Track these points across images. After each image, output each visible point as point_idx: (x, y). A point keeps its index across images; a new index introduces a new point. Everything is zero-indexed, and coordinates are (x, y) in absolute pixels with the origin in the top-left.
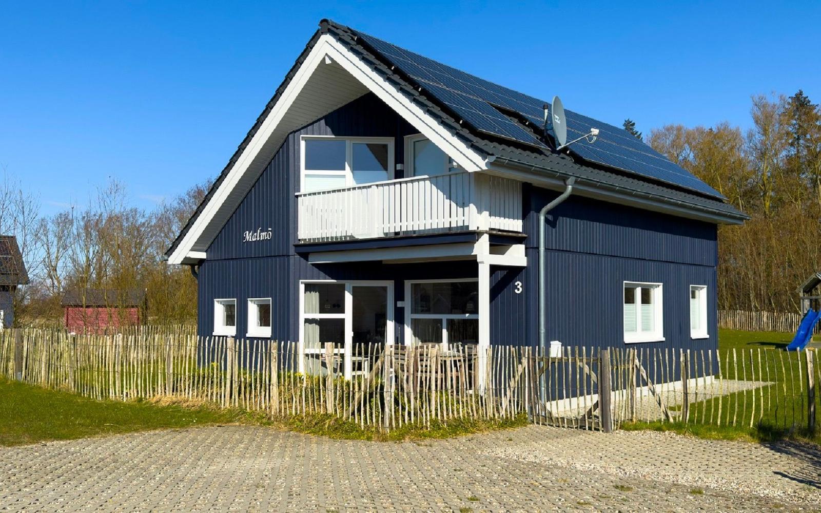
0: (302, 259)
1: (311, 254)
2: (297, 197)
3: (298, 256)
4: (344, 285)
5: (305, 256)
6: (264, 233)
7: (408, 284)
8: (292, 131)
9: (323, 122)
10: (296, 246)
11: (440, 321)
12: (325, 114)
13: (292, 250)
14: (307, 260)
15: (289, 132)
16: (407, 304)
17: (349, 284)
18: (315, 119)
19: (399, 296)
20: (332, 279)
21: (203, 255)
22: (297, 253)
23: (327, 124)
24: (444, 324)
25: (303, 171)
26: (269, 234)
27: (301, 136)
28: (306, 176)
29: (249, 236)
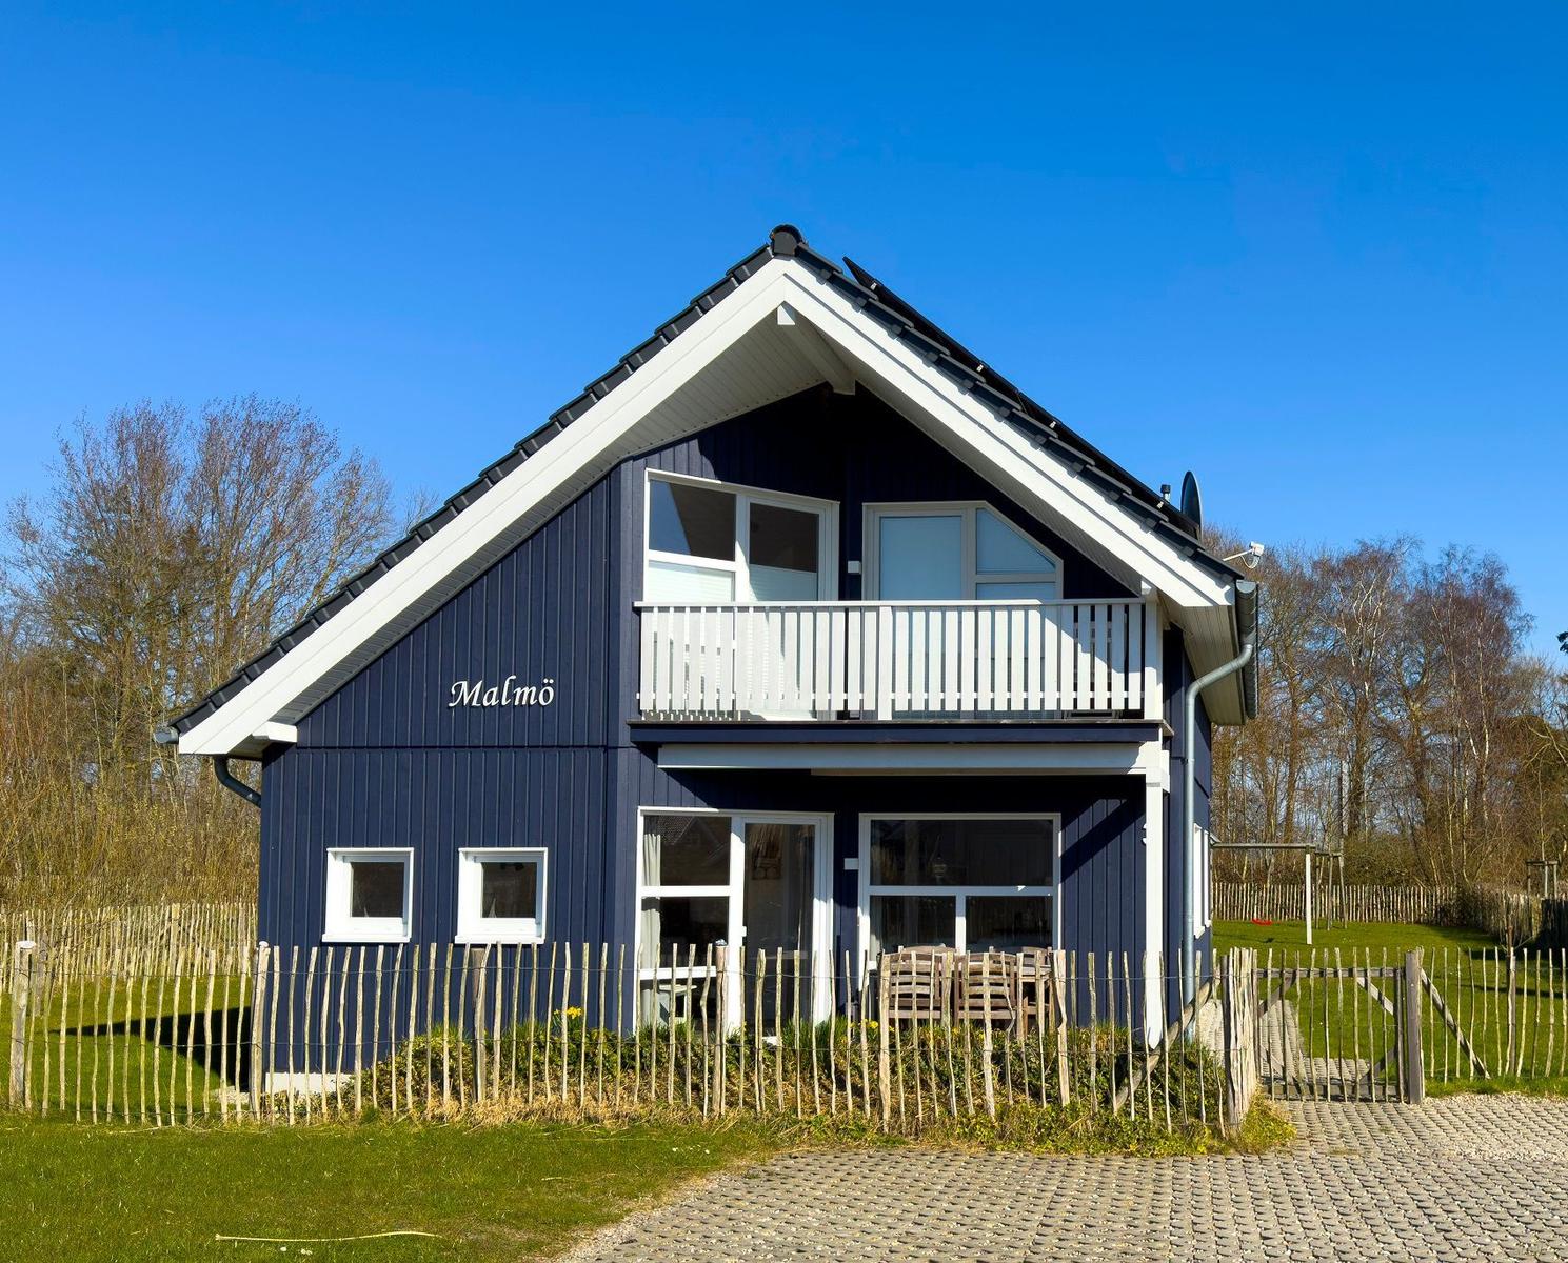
0: (644, 757)
1: (661, 747)
2: (638, 611)
3: (637, 751)
4: (729, 819)
5: (650, 750)
6: (527, 690)
7: (865, 820)
8: (627, 455)
9: (695, 444)
10: (634, 726)
11: (952, 899)
12: (701, 427)
13: (624, 736)
14: (656, 761)
15: (623, 457)
16: (861, 864)
17: (739, 818)
18: (680, 435)
19: (845, 845)
20: (710, 805)
21: (288, 734)
22: (634, 743)
23: (702, 451)
24: (961, 906)
25: (650, 555)
26: (547, 692)
27: (647, 469)
28: (653, 563)
29: (468, 693)
